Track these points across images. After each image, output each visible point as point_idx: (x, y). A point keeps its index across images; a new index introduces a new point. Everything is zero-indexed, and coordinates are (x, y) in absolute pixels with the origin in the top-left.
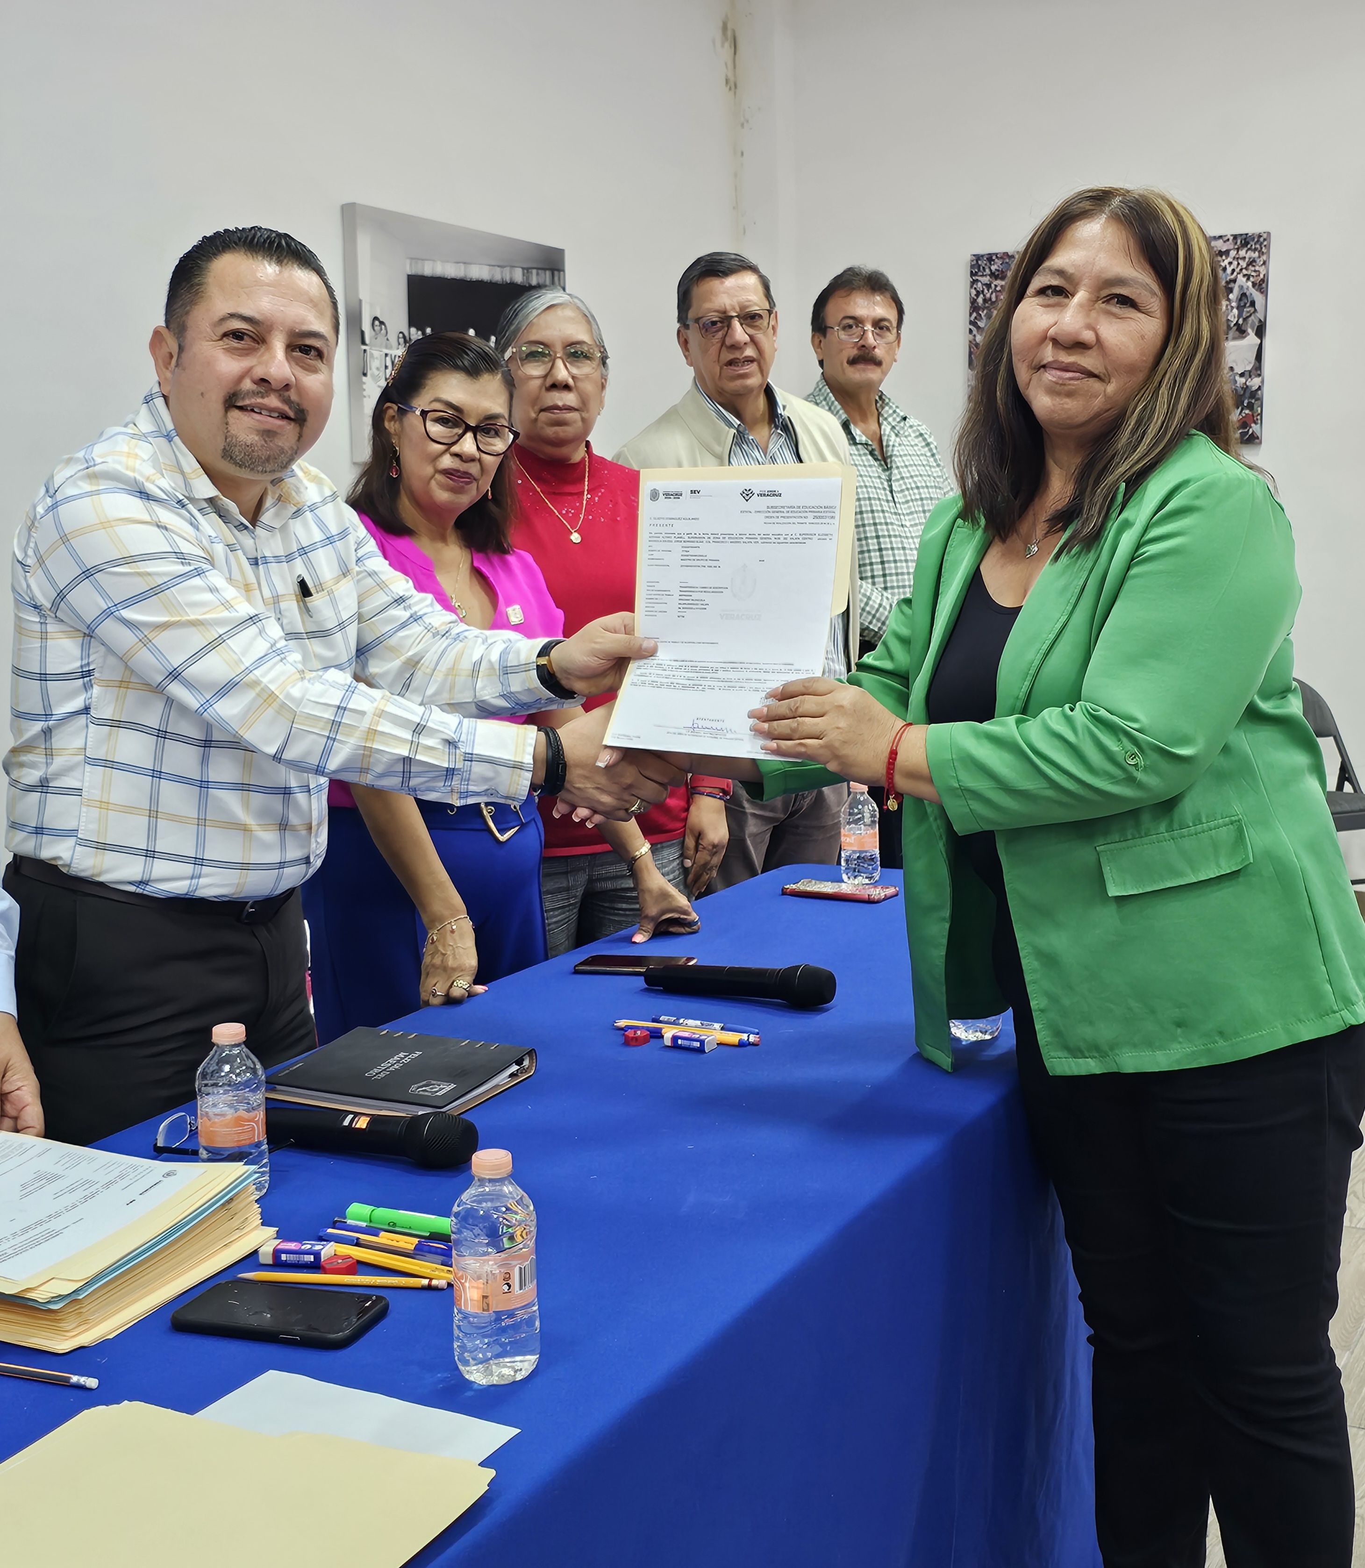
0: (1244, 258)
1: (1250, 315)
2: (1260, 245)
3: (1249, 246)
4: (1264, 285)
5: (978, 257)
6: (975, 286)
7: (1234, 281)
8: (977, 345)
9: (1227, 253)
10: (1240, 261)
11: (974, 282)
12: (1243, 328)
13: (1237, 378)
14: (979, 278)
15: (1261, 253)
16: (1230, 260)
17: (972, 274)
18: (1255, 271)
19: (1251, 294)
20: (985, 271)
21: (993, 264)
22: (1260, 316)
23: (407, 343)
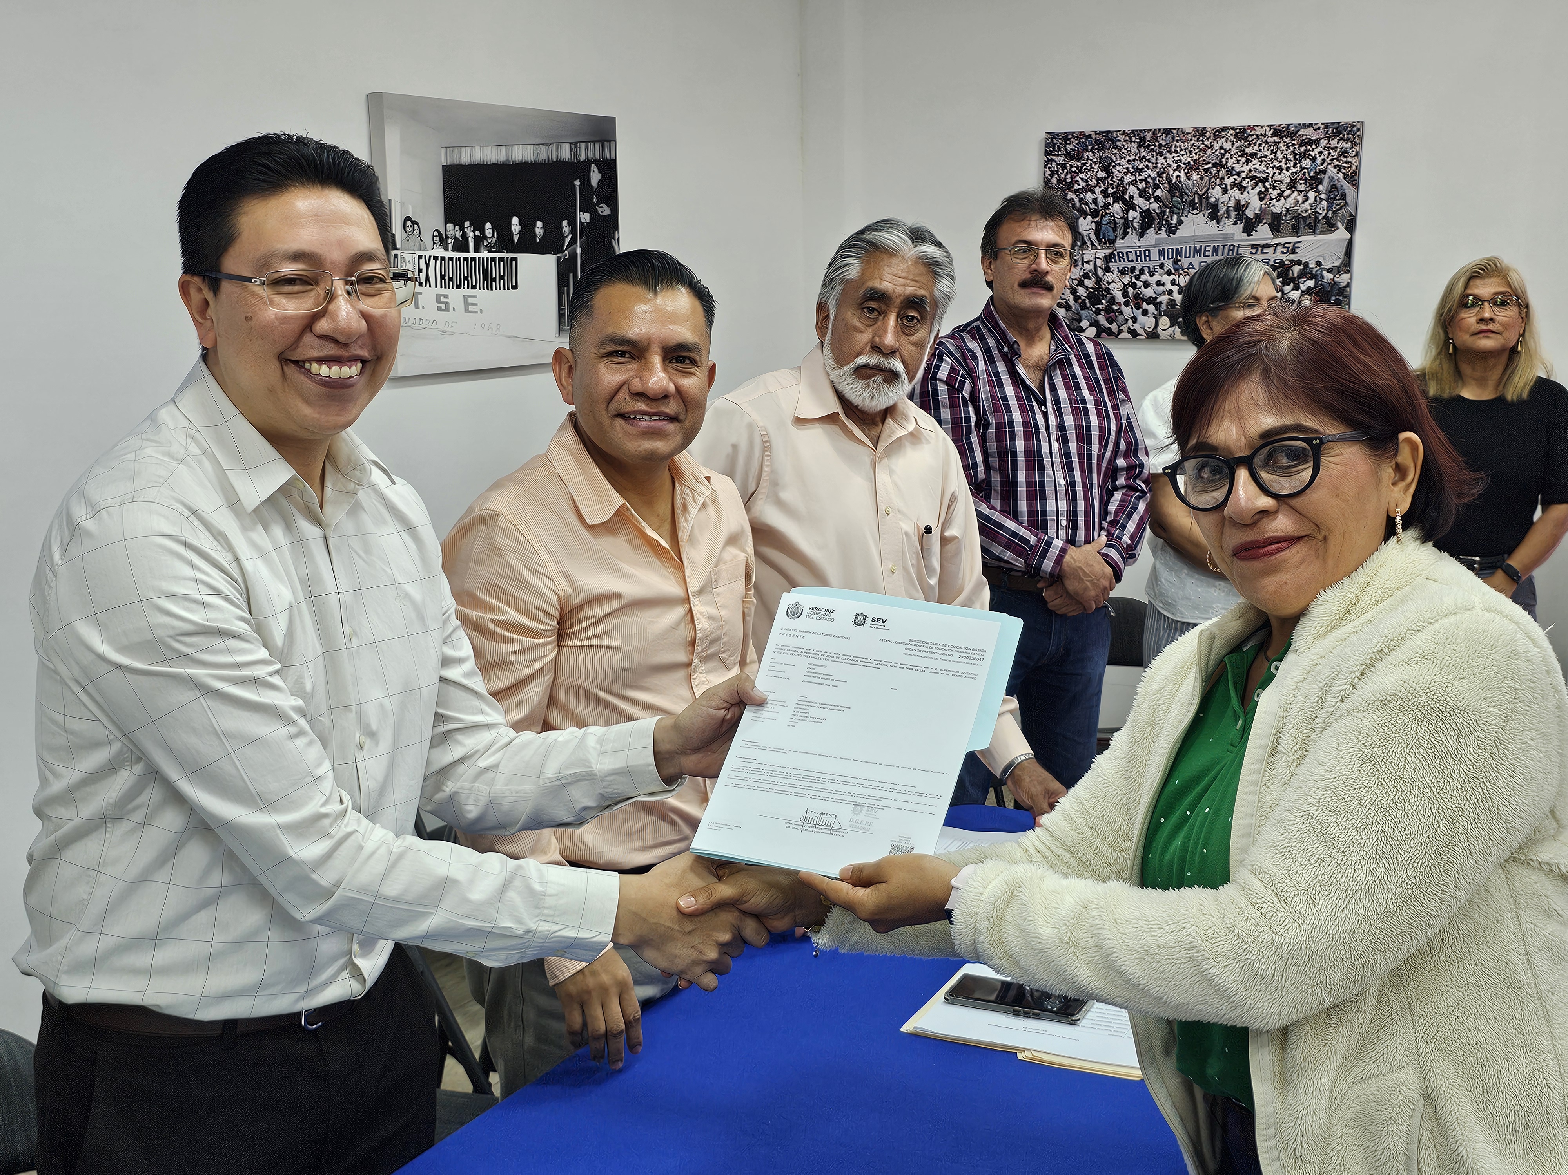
0: (1335, 148)
1: (1341, 208)
2: (1353, 135)
3: (1341, 136)
4: (1356, 178)
5: (1053, 136)
6: (1049, 166)
7: (1324, 172)
9: (1317, 142)
10: (1331, 151)
11: (1049, 161)
12: (1333, 222)
13: (1325, 273)
14: (1054, 158)
15: (1354, 144)
16: (1319, 149)
17: (1047, 154)
18: (1347, 162)
19: (1342, 186)
20: (1061, 151)
21: (1069, 144)
22: (1351, 209)
23: (443, 241)
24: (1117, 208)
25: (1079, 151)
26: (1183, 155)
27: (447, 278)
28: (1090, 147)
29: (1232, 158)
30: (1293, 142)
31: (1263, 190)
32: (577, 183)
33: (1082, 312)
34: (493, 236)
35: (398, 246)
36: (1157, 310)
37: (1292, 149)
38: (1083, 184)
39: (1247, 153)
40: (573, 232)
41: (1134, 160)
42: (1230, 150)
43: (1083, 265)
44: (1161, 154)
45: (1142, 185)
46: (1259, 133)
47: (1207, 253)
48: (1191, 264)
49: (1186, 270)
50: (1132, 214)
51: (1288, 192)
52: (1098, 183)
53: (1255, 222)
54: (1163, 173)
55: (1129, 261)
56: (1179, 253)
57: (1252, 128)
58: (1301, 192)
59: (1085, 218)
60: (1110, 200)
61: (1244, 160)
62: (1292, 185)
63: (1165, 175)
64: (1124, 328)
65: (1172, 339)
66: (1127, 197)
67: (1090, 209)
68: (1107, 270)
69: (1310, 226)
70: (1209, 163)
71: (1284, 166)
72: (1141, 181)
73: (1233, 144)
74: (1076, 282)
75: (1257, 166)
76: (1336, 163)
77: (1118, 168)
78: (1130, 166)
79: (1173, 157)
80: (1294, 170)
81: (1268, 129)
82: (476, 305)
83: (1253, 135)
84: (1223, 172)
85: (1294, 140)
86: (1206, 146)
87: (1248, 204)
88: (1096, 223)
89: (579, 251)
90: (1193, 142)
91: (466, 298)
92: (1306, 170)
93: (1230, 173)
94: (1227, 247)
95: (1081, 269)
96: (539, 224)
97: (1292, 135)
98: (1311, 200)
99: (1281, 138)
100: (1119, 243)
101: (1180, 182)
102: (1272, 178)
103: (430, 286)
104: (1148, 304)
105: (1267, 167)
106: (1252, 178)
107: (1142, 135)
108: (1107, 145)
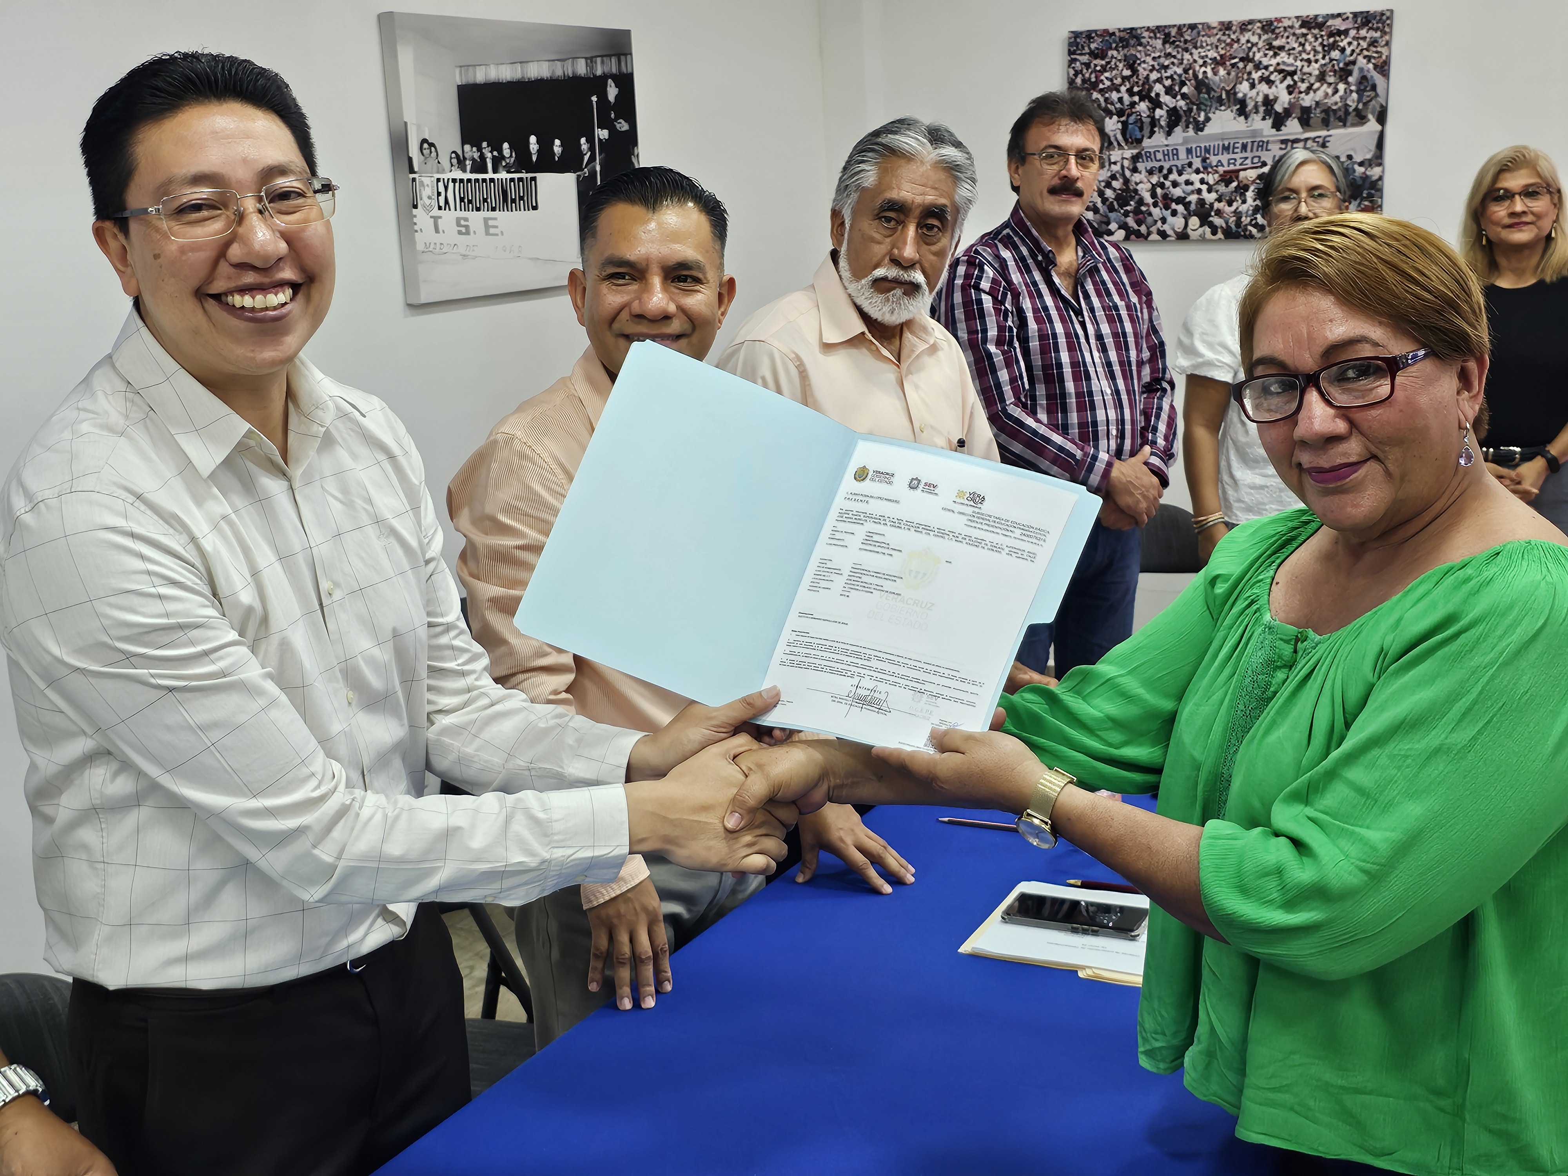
0: (1364, 38)
1: (1371, 100)
2: (1383, 24)
3: (1370, 25)
4: (1386, 68)
5: (1076, 35)
6: (1073, 65)
7: (1354, 63)
9: (1346, 32)
10: (1361, 42)
11: (1072, 61)
12: (1363, 114)
13: (1356, 167)
14: (1078, 57)
15: (1384, 33)
16: (1349, 39)
17: (1070, 53)
18: (1377, 52)
19: (1372, 77)
20: (1084, 49)
21: (1092, 42)
22: (1381, 100)
23: (461, 163)
24: (1143, 107)
25: (1102, 50)
26: (1209, 50)
27: (466, 200)
28: (1114, 45)
29: (1259, 52)
30: (1323, 33)
31: (1292, 83)
32: (594, 99)
33: (1110, 214)
34: (511, 156)
35: (416, 170)
36: (1186, 209)
37: (1320, 40)
38: (1108, 83)
39: (1274, 47)
40: (592, 149)
41: (1159, 57)
42: (1257, 43)
43: (1110, 165)
44: (1186, 50)
45: (1168, 83)
46: (1286, 25)
47: (1236, 150)
48: (1219, 161)
49: (1215, 168)
50: (1158, 112)
51: (1317, 85)
52: (1123, 82)
53: (1284, 117)
54: (1189, 69)
55: (1157, 161)
56: (1207, 151)
57: (1279, 20)
58: (1330, 84)
59: (1111, 118)
60: (1136, 99)
61: (1271, 53)
62: (1322, 78)
63: (1191, 72)
64: (1153, 229)
65: (1203, 239)
66: (1153, 95)
67: (1116, 108)
68: (1135, 170)
69: (1340, 119)
70: (1235, 58)
71: (1313, 59)
72: (1167, 78)
73: (1260, 38)
75: (1285, 59)
76: (1365, 53)
77: (1143, 65)
78: (1155, 64)
79: (1199, 53)
80: (1323, 62)
81: (1295, 20)
82: (496, 227)
83: (1280, 28)
84: (1250, 66)
85: (1323, 31)
86: (1233, 40)
87: (1276, 99)
88: (1122, 122)
89: (598, 168)
90: (1218, 37)
91: (486, 220)
92: (1335, 62)
93: (1258, 67)
94: (1256, 144)
95: (1108, 170)
96: (557, 142)
97: (1321, 26)
98: (1341, 92)
99: (1309, 29)
100: (1146, 142)
101: (1207, 78)
102: (1301, 70)
103: (450, 210)
104: (1177, 204)
105: (1295, 60)
106: (1280, 72)
107: (1167, 31)
108: (1132, 42)
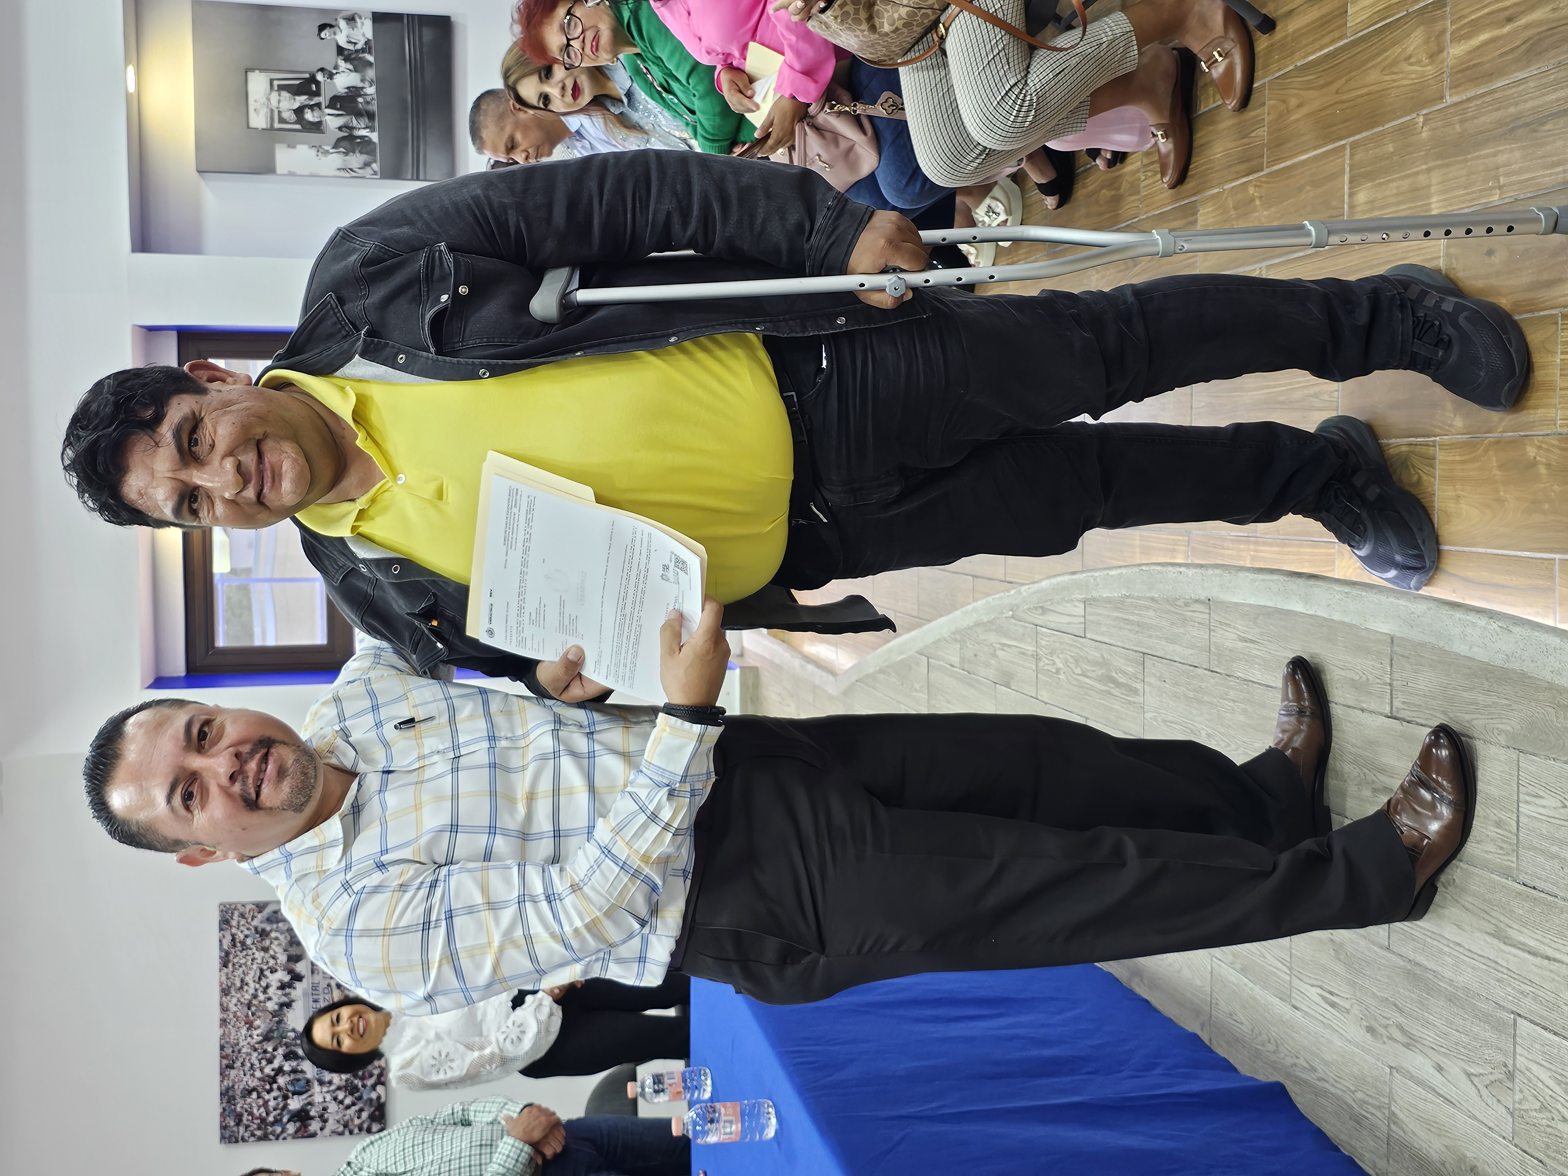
0: (239, 922)
2: (229, 909)
3: (229, 918)
4: (261, 904)
5: (223, 1137)
6: (246, 1139)
7: (256, 928)
8: (296, 1132)
9: (233, 935)
10: (241, 924)
11: (243, 1139)
14: (241, 1135)
15: (235, 909)
16: (239, 933)
17: (237, 1141)
18: (249, 912)
19: (267, 914)
20: (234, 1131)
21: (229, 1125)
24: (282, 1080)
25: (236, 1116)
26: (241, 1033)
28: (233, 1107)
29: (244, 996)
31: (269, 971)
33: (364, 1100)
38: (262, 1110)
39: (241, 986)
41: (244, 1071)
42: (237, 998)
43: (326, 1103)
44: (239, 1051)
45: (264, 1062)
46: (225, 978)
50: (287, 1068)
51: (271, 952)
52: (261, 1097)
53: (294, 974)
54: (254, 1047)
57: (221, 984)
58: (271, 943)
59: (290, 1105)
60: (275, 1086)
61: (246, 988)
62: (265, 950)
63: (257, 1046)
66: (272, 1073)
67: (282, 1102)
68: (330, 1083)
70: (247, 1014)
71: (252, 957)
72: (260, 1064)
73: (232, 996)
74: (341, 1106)
75: (251, 976)
76: (249, 920)
77: (250, 1083)
78: (249, 1073)
79: (242, 1041)
80: (254, 950)
81: (222, 972)
83: (227, 983)
84: (255, 1002)
85: (231, 952)
86: (234, 1017)
87: (280, 981)
88: (293, 1095)
90: (231, 1028)
92: (255, 941)
93: (255, 996)
94: (313, 994)
95: (330, 1104)
97: (227, 954)
98: (277, 935)
99: (229, 961)
100: (309, 1075)
101: (261, 1034)
102: (260, 965)
105: (251, 969)
106: (260, 979)
107: (224, 1066)
108: (231, 1093)
